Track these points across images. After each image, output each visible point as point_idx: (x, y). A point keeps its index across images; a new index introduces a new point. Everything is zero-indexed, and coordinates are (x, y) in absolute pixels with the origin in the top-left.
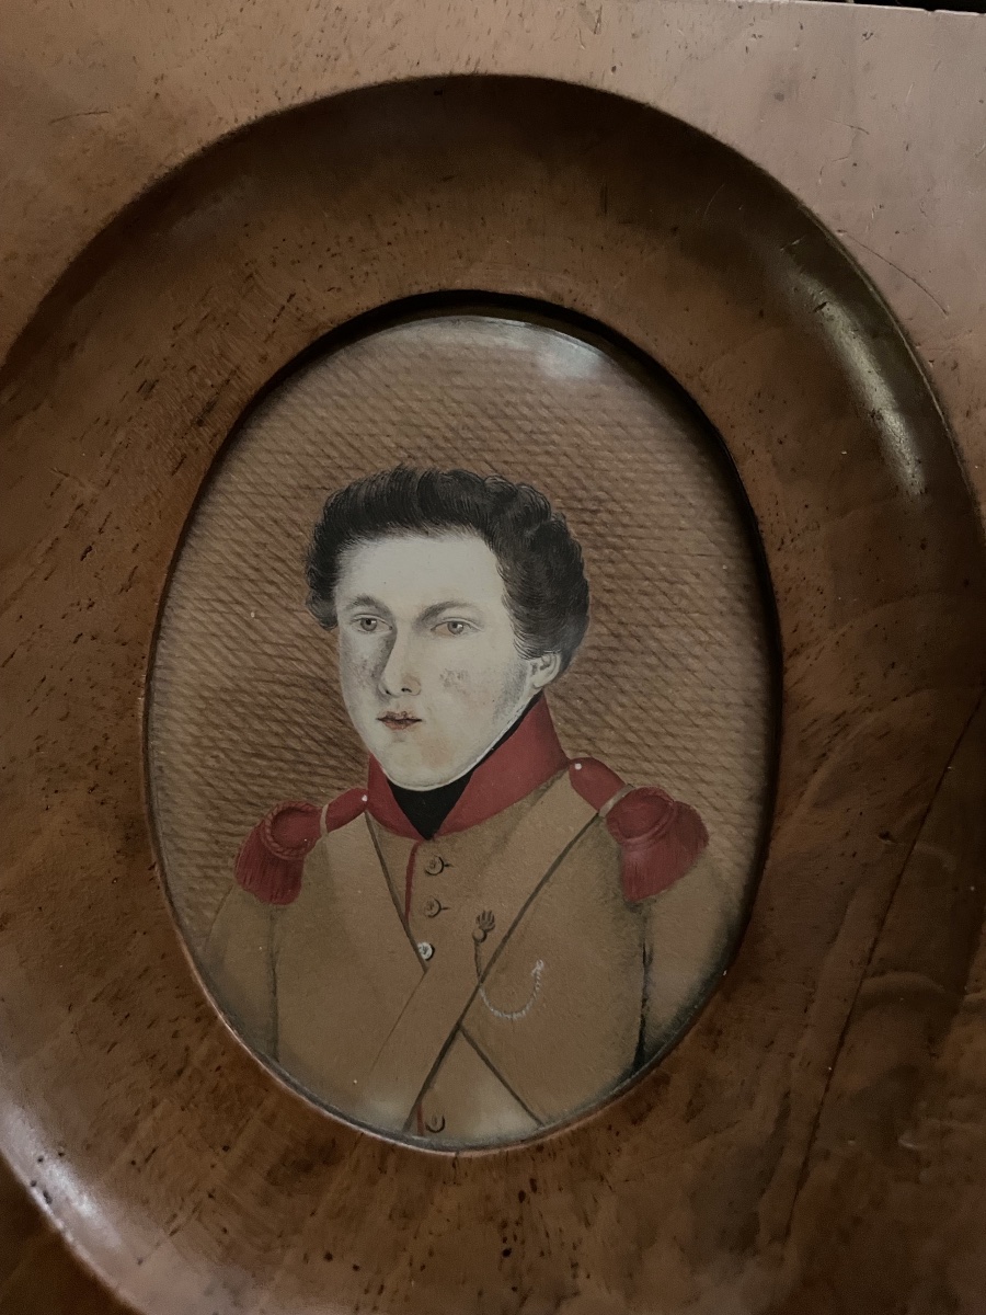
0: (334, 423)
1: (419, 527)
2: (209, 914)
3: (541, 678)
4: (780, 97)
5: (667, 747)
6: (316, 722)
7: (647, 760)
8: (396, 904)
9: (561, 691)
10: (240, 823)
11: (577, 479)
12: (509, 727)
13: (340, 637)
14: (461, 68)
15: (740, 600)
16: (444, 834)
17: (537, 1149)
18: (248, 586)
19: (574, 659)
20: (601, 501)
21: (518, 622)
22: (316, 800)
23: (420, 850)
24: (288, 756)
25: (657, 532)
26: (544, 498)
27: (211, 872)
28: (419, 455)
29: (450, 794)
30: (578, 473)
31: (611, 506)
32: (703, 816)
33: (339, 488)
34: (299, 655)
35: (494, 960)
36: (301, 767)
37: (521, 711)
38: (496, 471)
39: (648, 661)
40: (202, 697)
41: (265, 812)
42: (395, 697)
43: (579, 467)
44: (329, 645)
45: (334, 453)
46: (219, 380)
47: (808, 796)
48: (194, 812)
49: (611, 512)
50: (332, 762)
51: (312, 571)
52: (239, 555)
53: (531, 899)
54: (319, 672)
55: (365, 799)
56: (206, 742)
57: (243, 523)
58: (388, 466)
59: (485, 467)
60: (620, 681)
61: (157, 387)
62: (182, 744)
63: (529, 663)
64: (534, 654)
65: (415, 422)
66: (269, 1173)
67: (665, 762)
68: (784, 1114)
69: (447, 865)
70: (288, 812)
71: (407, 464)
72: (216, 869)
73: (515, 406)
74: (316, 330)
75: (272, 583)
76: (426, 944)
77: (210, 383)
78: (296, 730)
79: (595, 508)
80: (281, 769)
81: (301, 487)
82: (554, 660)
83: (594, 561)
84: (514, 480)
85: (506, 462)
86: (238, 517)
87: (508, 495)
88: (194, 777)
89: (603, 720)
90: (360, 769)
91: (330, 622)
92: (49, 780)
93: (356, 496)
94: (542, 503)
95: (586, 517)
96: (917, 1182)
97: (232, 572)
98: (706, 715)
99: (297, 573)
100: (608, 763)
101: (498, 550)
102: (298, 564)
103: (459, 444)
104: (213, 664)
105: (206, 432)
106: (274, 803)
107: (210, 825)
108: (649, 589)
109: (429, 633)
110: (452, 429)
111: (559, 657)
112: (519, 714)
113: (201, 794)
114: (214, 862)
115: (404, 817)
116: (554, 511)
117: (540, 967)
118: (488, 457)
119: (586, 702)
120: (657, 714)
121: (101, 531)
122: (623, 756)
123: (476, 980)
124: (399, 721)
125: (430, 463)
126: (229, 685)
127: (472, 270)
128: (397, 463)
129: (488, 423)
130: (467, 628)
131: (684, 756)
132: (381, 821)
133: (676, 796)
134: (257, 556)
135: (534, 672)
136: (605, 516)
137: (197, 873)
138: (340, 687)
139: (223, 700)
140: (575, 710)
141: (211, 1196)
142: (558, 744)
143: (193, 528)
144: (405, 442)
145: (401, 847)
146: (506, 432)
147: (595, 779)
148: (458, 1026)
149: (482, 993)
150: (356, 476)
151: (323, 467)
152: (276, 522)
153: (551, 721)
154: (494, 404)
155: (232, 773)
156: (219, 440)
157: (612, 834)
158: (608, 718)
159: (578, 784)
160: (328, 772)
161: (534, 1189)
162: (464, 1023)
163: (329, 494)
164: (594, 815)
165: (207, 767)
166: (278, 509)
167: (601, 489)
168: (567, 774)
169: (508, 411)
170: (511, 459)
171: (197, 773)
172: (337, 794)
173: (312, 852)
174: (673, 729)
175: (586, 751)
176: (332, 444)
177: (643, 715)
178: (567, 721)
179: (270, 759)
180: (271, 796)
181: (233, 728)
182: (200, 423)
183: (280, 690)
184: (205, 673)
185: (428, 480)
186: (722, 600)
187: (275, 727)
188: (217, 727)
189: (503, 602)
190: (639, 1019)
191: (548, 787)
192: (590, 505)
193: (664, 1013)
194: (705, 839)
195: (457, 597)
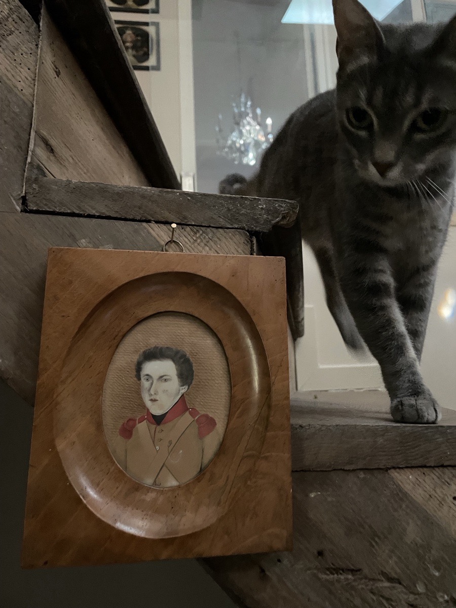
1: (159, 359)
3: (183, 391)
4: (233, 276)
5: (209, 405)
6: (136, 401)
7: (205, 408)
8: (152, 439)
11: (192, 348)
12: (177, 401)
13: (142, 383)
14: (170, 271)
16: (162, 424)
17: (179, 487)
18: (122, 372)
19: (191, 387)
20: (196, 353)
21: (179, 379)
23: (157, 427)
24: (130, 408)
25: (208, 360)
31: (199, 354)
34: (133, 386)
35: (172, 450)
36: (133, 410)
37: (179, 398)
39: (206, 387)
40: (112, 396)
42: (153, 395)
43: (193, 346)
45: (142, 344)
46: (118, 330)
47: (236, 416)
48: (110, 420)
49: (199, 356)
50: (139, 409)
51: (136, 369)
52: (121, 365)
53: (180, 437)
54: (137, 390)
55: (146, 417)
56: (113, 405)
57: (122, 359)
58: (153, 346)
60: (200, 391)
61: (106, 332)
62: (108, 406)
63: (181, 388)
64: (182, 386)
66: (125, 493)
67: (209, 409)
68: (227, 480)
69: (163, 431)
70: (130, 420)
72: (115, 432)
75: (128, 371)
76: (158, 447)
78: (132, 403)
80: (128, 411)
81: (134, 351)
84: (179, 349)
86: (121, 357)
87: (177, 352)
88: (110, 413)
91: (139, 379)
93: (145, 353)
94: (185, 354)
95: (194, 356)
97: (119, 369)
98: (217, 399)
101: (175, 364)
103: (168, 341)
104: (115, 389)
105: (116, 341)
107: (113, 423)
108: (207, 372)
109: (160, 382)
110: (167, 338)
111: (187, 386)
113: (112, 416)
114: (114, 430)
115: (154, 421)
116: (187, 355)
117: (181, 451)
118: (174, 344)
119: (193, 396)
120: (207, 399)
121: (93, 362)
122: (200, 407)
123: (168, 454)
124: (154, 401)
126: (119, 393)
127: (171, 307)
130: (168, 381)
131: (213, 407)
132: (149, 421)
133: (210, 416)
134: (124, 366)
136: (197, 356)
137: (111, 433)
138: (141, 393)
139: (117, 396)
140: (190, 398)
142: (187, 405)
144: (157, 341)
145: (154, 426)
146: (178, 339)
147: (193, 413)
148: (164, 464)
149: (169, 457)
150: (147, 348)
151: (139, 347)
153: (185, 400)
155: (118, 412)
156: (118, 343)
157: (197, 424)
158: (197, 400)
159: (190, 413)
160: (138, 411)
161: (178, 496)
162: (166, 463)
164: (193, 420)
165: (113, 410)
167: (197, 351)
168: (188, 411)
170: (179, 344)
173: (135, 428)
174: (210, 401)
176: (141, 342)
177: (205, 399)
179: (126, 409)
180: (126, 416)
181: (119, 402)
182: (114, 339)
183: (129, 394)
184: (113, 390)
185: (161, 348)
186: (222, 374)
187: (127, 402)
188: (115, 402)
189: (176, 375)
190: (201, 462)
191: (184, 414)
192: (195, 354)
193: (206, 461)
194: (216, 424)
195: (166, 374)
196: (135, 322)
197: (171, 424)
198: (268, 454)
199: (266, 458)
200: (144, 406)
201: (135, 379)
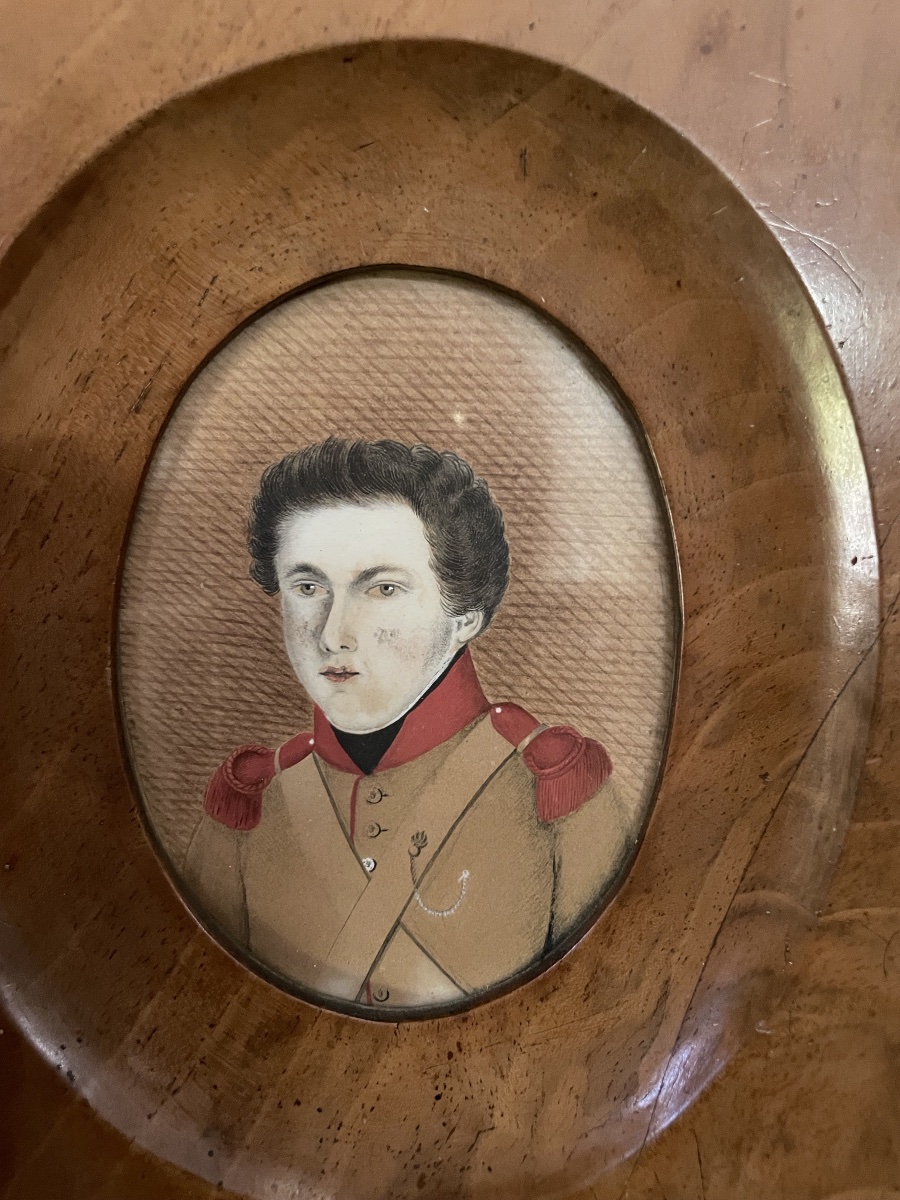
0: (265, 397)
1: (350, 496)
2: (185, 839)
3: (465, 634)
4: (706, 50)
5: (578, 691)
6: (265, 677)
7: (559, 702)
8: (343, 828)
9: (484, 644)
10: (206, 765)
11: (498, 445)
12: (437, 677)
13: (283, 601)
14: (371, 32)
15: (649, 557)
16: (381, 770)
18: (195, 557)
19: (495, 616)
20: (519, 467)
21: (444, 583)
22: (270, 744)
23: (361, 783)
24: (242, 707)
25: (573, 495)
26: (467, 466)
27: (184, 806)
28: (349, 426)
29: (385, 737)
30: (499, 440)
31: (531, 471)
32: (608, 750)
33: (273, 461)
34: (246, 618)
35: (426, 871)
36: (255, 717)
37: (448, 663)
38: (421, 441)
39: (562, 615)
40: (162, 659)
41: (226, 755)
42: (334, 653)
43: (500, 434)
44: (273, 610)
45: (268, 428)
46: (151, 368)
47: (699, 739)
48: (164, 756)
49: (529, 477)
50: (281, 712)
51: (253, 541)
52: (185, 529)
53: (458, 821)
54: (266, 633)
55: (312, 742)
56: (169, 697)
57: (187, 499)
58: (319, 439)
59: (411, 437)
60: (536, 634)
61: (93, 378)
62: (149, 700)
63: (454, 620)
64: (458, 612)
65: (343, 393)
66: (248, 1042)
67: (575, 704)
68: (664, 997)
69: (385, 795)
70: (246, 754)
71: (337, 435)
72: (188, 803)
73: (438, 374)
74: (240, 312)
75: (218, 554)
76: (369, 860)
77: (142, 370)
78: (248, 685)
79: (515, 473)
80: (237, 719)
81: (238, 462)
82: (478, 617)
83: (514, 524)
84: (440, 449)
85: (430, 432)
86: (182, 493)
87: (432, 464)
88: (163, 728)
89: (522, 670)
90: (307, 717)
91: (271, 586)
92: (36, 744)
93: (290, 468)
94: (465, 470)
95: (507, 482)
96: (767, 1057)
97: (181, 545)
98: (614, 662)
99: (240, 544)
100: (526, 706)
101: (424, 517)
102: (240, 536)
103: (385, 414)
104: (171, 629)
105: (144, 419)
106: (233, 747)
107: (180, 767)
108: (565, 550)
109: (363, 595)
110: (379, 400)
111: (481, 613)
112: (446, 666)
113: (169, 741)
114: (185, 797)
115: (346, 757)
116: (476, 478)
117: (465, 875)
118: (414, 426)
119: (506, 654)
120: (569, 663)
121: (55, 520)
122: (540, 699)
123: (412, 887)
124: (340, 675)
125: (358, 435)
126: (186, 647)
127: (391, 243)
128: (326, 436)
129: (412, 392)
130: (397, 590)
131: (592, 698)
132: (325, 759)
133: (585, 733)
134: (202, 529)
135: (459, 629)
136: (523, 481)
137: (172, 807)
138: (285, 647)
139: (181, 660)
140: (496, 661)
141: (202, 1062)
142: (480, 690)
143: (142, 505)
144: (334, 414)
146: (429, 401)
147: (513, 720)
148: (398, 922)
149: (417, 897)
150: (289, 449)
151: (258, 442)
152: (217, 496)
153: (474, 671)
154: (419, 374)
155: (194, 723)
156: (157, 426)
157: (528, 766)
158: (525, 667)
159: (498, 724)
160: (279, 720)
161: (460, 1050)
162: (402, 920)
163: (264, 468)
164: (512, 750)
165: (172, 718)
166: (219, 483)
167: (521, 454)
168: (489, 716)
169: (433, 379)
170: (434, 427)
171: (164, 724)
172: (288, 738)
173: (268, 787)
174: (582, 674)
175: (506, 697)
176: (265, 418)
177: (558, 664)
178: (489, 671)
179: (227, 711)
180: (230, 742)
181: (192, 684)
182: (137, 410)
183: (232, 650)
184: (166, 637)
185: (357, 451)
186: (632, 557)
187: (229, 683)
188: (179, 684)
189: (431, 566)
190: (549, 914)
191: (472, 728)
192: (510, 471)
193: (570, 909)
194: (609, 769)
195: (388, 562)
196: (222, 325)
197: (416, 770)
198: (856, 913)
199: (844, 928)
200: (298, 699)
201: (254, 586)
